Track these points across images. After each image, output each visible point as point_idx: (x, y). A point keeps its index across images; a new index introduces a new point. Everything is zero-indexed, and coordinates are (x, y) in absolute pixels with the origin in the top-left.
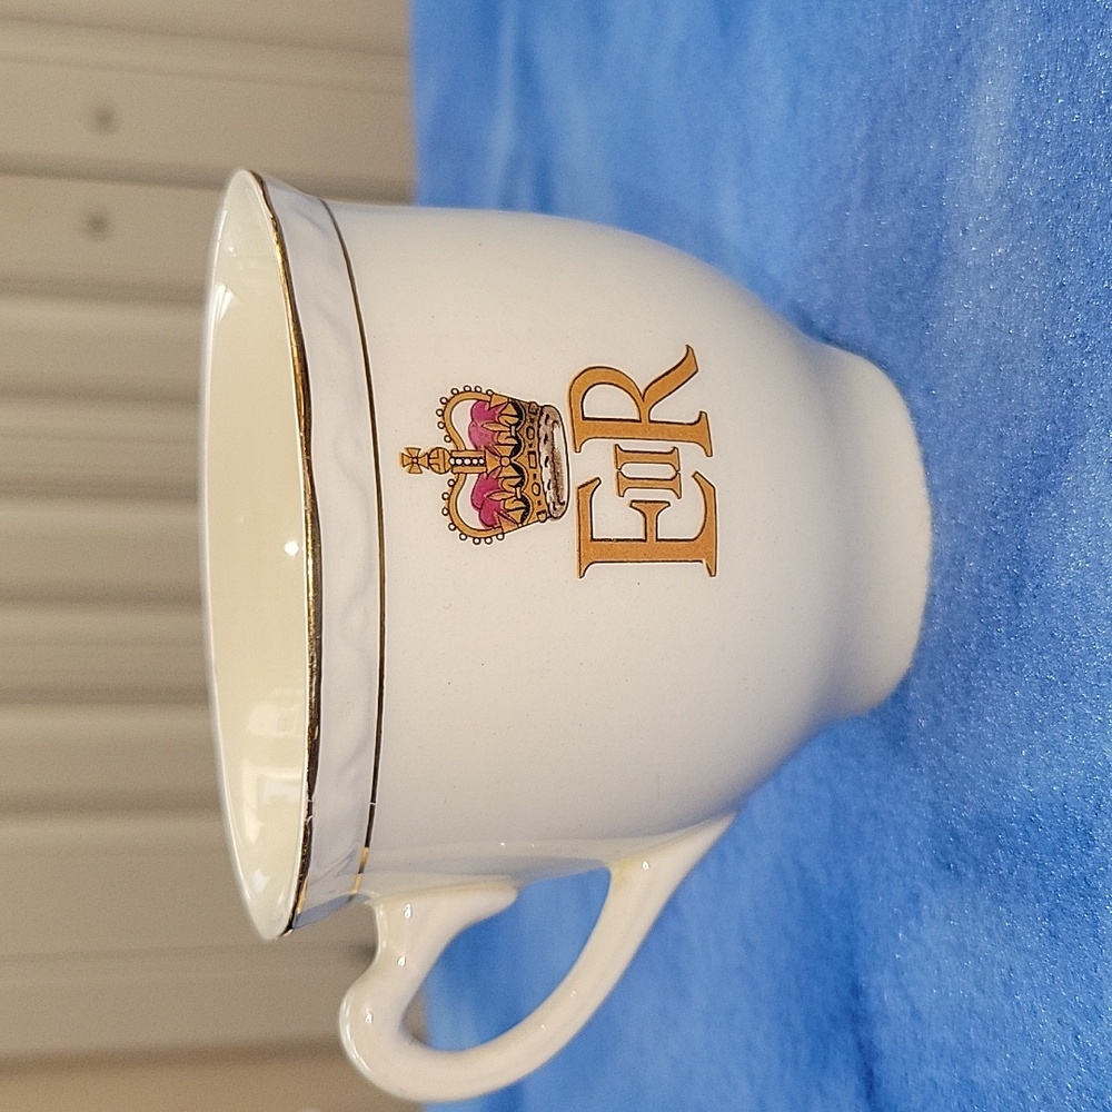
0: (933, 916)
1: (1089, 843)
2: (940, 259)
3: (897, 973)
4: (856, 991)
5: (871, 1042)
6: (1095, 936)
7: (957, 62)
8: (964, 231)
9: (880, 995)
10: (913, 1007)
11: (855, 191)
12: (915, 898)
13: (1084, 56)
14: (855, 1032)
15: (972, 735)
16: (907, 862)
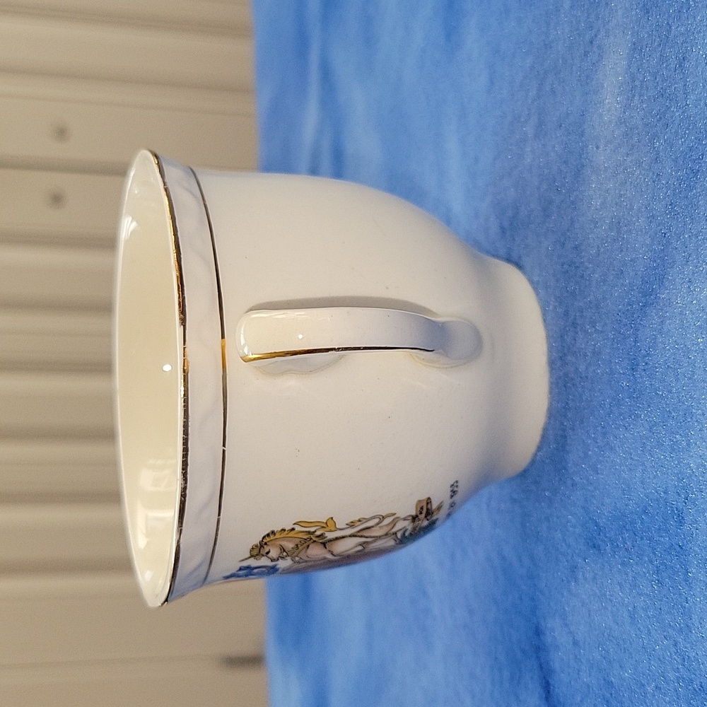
0: (585, 579)
1: (681, 522)
2: (583, 166)
3: (564, 617)
4: (538, 632)
5: (548, 663)
7: (591, 42)
8: (597, 148)
9: (552, 632)
10: (574, 638)
11: (530, 130)
12: (574, 569)
14: (538, 658)
16: (569, 546)
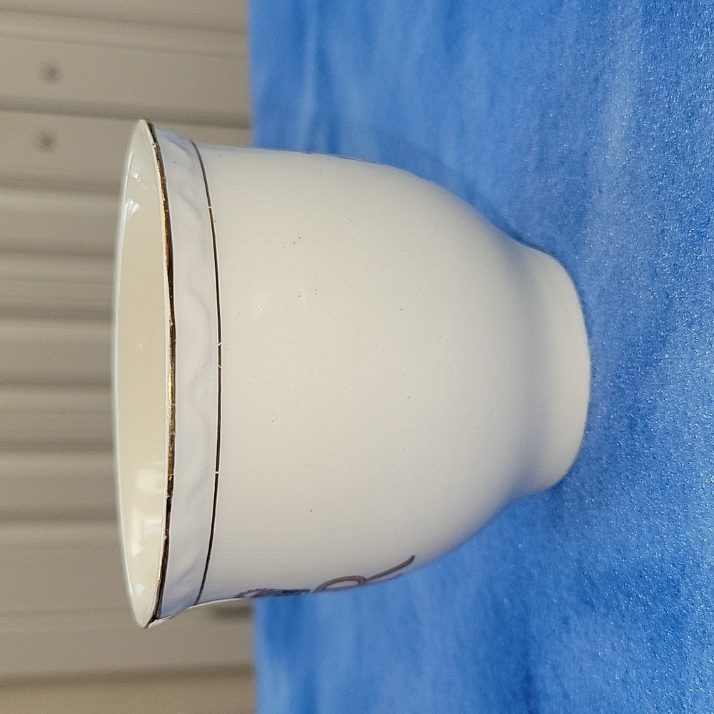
0: (578, 633)
3: (554, 668)
4: (529, 678)
6: (680, 654)
7: (596, 81)
9: (542, 681)
10: (564, 691)
12: (566, 621)
13: (677, 83)
14: (528, 703)
15: (603, 519)
